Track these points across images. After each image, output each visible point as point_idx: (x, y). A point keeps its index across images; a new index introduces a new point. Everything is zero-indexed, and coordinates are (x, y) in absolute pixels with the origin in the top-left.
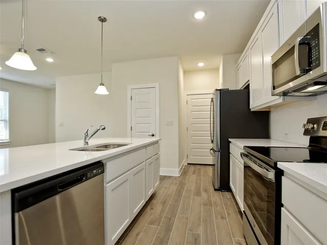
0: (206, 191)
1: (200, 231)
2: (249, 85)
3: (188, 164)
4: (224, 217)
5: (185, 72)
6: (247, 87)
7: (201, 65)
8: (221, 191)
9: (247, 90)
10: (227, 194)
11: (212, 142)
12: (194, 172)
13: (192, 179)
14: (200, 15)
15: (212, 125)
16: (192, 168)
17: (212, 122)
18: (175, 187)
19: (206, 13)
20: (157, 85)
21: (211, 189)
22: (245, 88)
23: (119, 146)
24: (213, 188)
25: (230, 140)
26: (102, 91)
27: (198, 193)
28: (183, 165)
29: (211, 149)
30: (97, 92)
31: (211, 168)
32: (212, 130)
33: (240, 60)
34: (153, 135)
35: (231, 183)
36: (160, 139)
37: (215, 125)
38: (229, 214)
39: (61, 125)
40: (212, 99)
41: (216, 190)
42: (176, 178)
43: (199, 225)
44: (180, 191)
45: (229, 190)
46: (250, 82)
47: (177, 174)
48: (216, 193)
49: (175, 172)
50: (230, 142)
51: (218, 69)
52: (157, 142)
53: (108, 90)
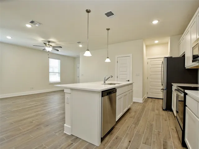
0: (158, 110)
1: (154, 123)
2: (185, 54)
3: (148, 97)
4: (167, 120)
5: (146, 46)
6: (184, 56)
7: (157, 42)
8: (167, 111)
9: (183, 57)
10: (170, 113)
11: (162, 85)
12: (151, 102)
13: (150, 104)
14: (155, 22)
15: (162, 76)
16: (150, 100)
17: (162, 74)
18: (141, 107)
19: (159, 21)
20: (131, 55)
21: (161, 110)
22: (183, 56)
23: (115, 84)
24: (162, 109)
25: (172, 84)
26: (108, 60)
27: (153, 110)
28: (144, 98)
29: (162, 89)
30: (106, 61)
31: (161, 100)
32: (162, 79)
33: (181, 39)
34: (129, 81)
35: (172, 107)
36: (134, 83)
37: (164, 76)
38: (169, 120)
39: (82, 75)
40: (163, 62)
41: (163, 110)
42: (141, 103)
43: (153, 121)
44: (143, 108)
45: (171, 110)
46: (185, 53)
47: (141, 102)
48: (164, 112)
49: (141, 100)
50: (173, 85)
51: (168, 43)
52: (131, 84)
53: (110, 60)
